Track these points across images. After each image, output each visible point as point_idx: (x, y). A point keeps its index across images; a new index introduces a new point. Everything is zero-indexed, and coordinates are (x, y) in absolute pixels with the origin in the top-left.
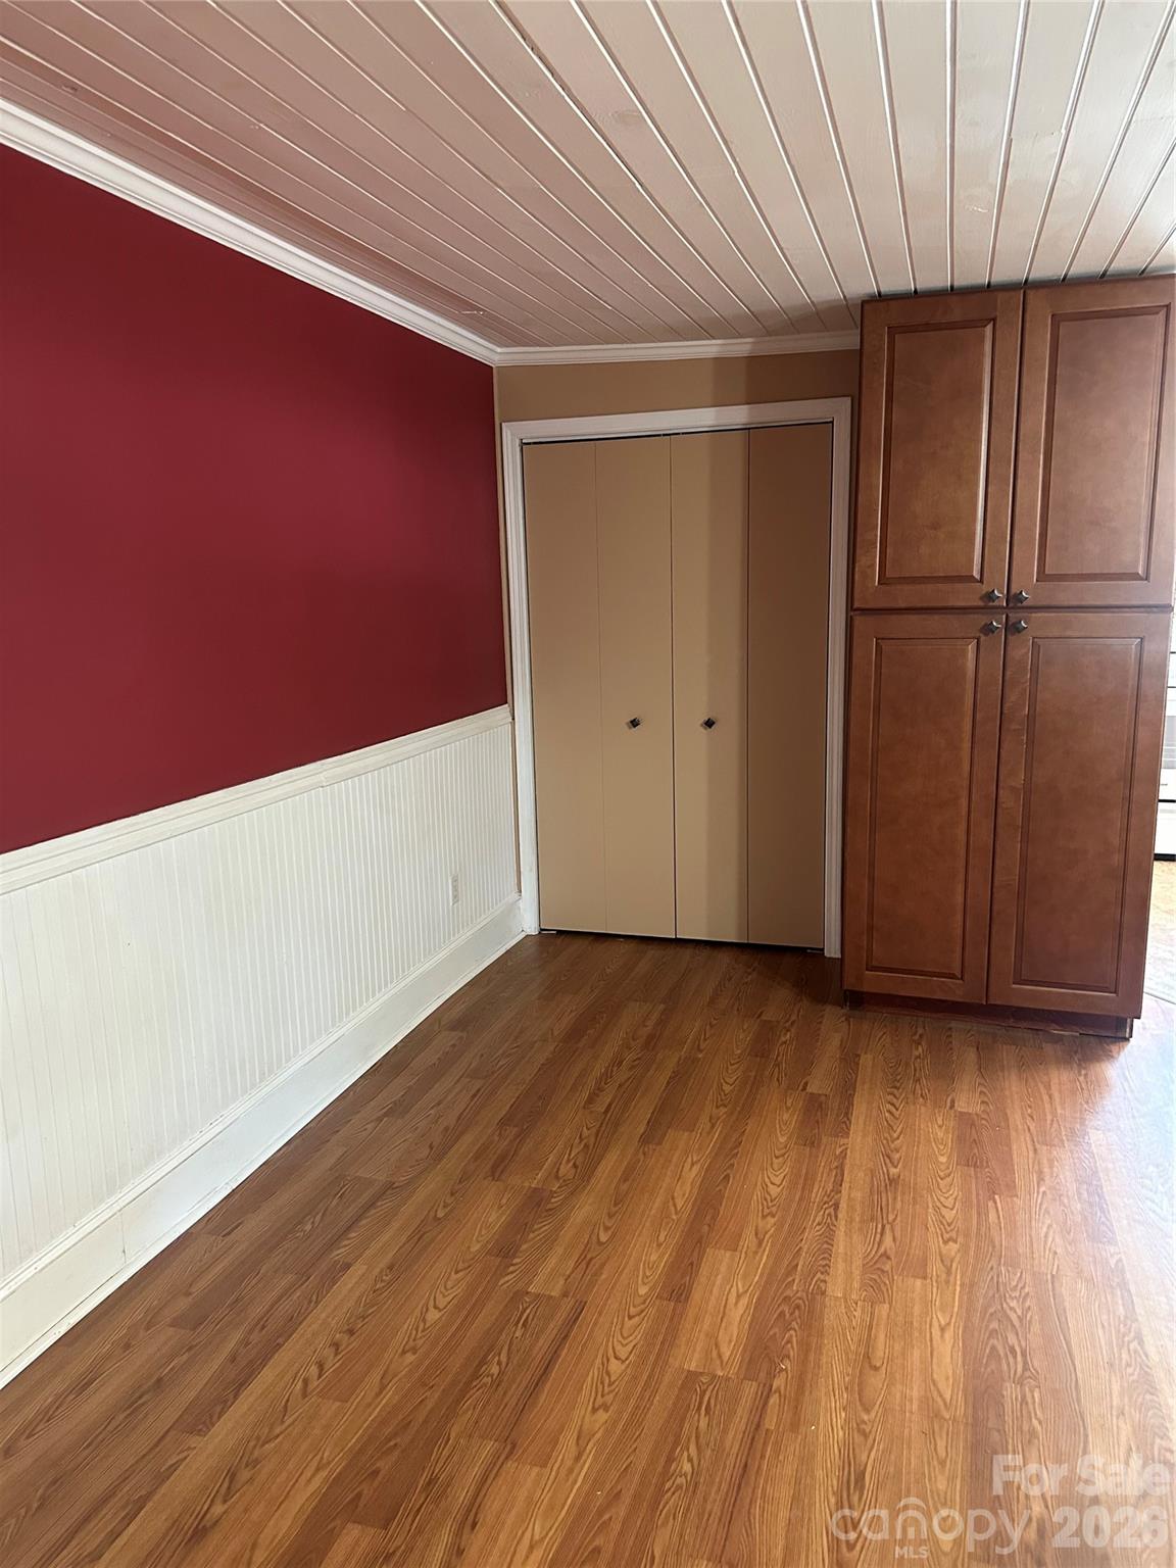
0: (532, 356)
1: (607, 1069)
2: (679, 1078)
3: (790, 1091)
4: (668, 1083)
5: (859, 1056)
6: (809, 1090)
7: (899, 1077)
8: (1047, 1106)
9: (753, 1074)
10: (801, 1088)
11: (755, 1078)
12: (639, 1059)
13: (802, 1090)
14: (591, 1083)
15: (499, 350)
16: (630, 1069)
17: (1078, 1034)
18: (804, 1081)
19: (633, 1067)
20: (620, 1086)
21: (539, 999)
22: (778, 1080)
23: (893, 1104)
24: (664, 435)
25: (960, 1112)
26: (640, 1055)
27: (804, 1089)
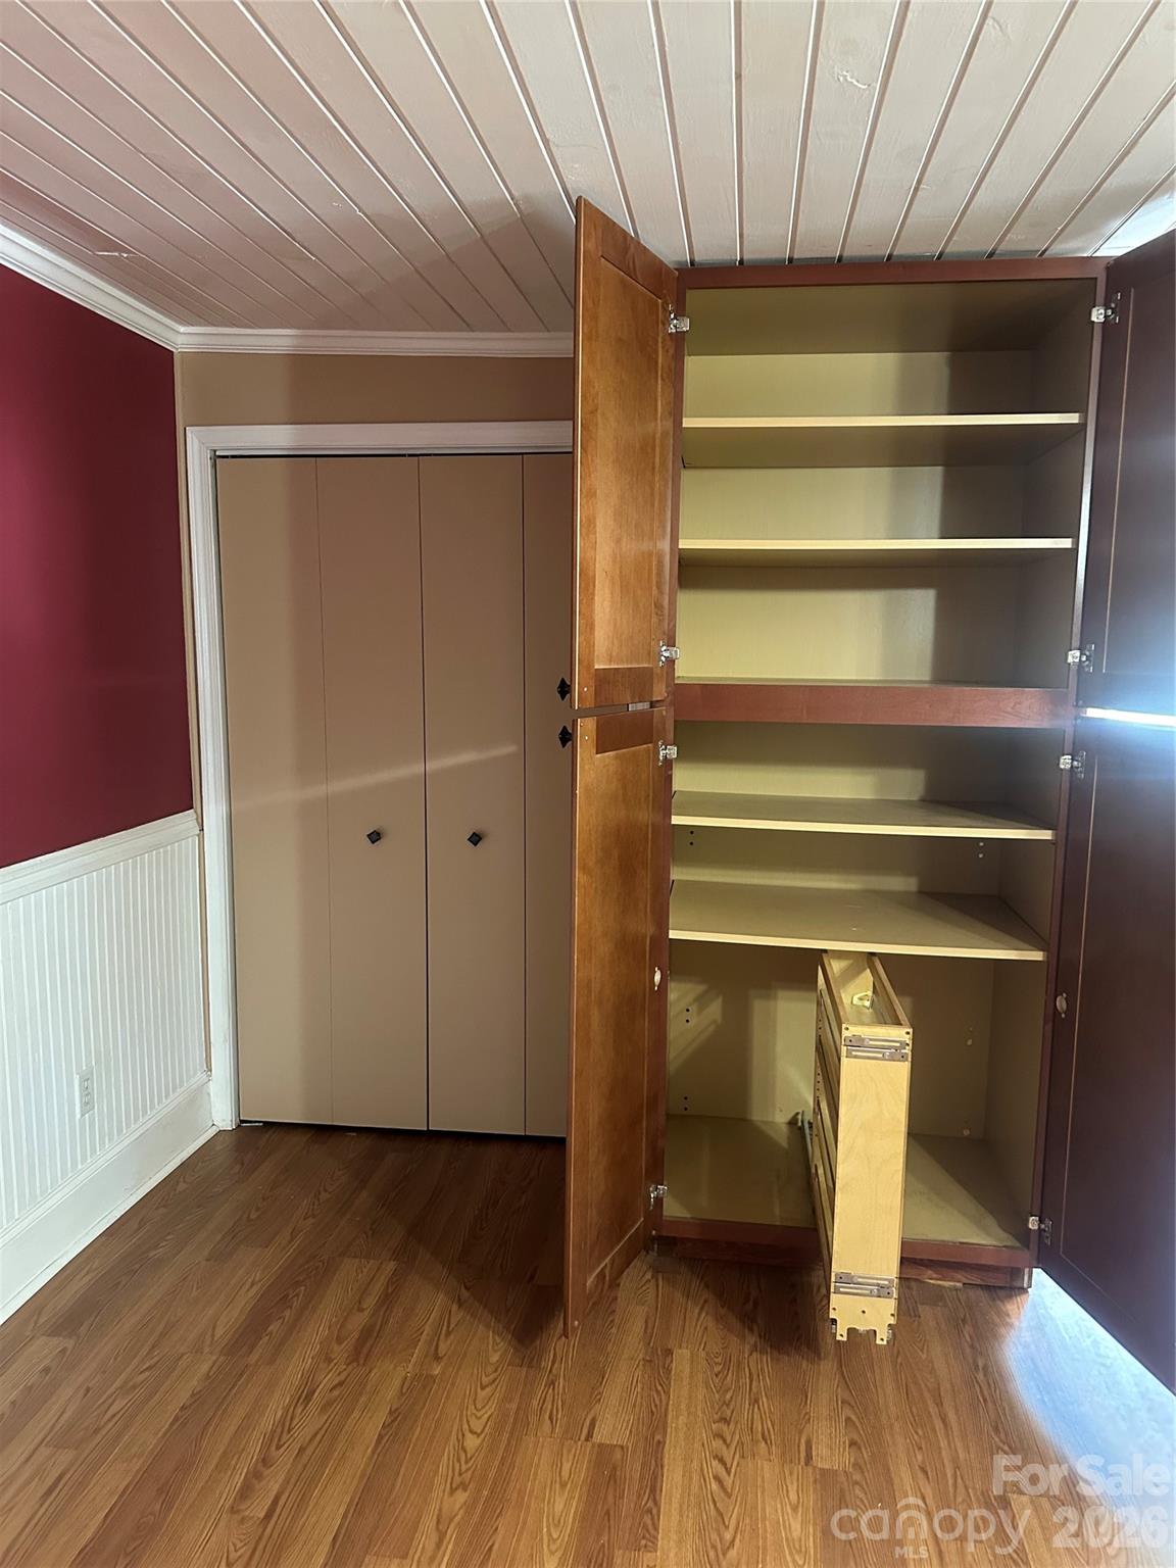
0: (227, 341)
1: (286, 1410)
2: (398, 1422)
3: (567, 1443)
4: (380, 1437)
5: (669, 1352)
6: (597, 1438)
7: (728, 1396)
8: (943, 1444)
9: (514, 1406)
10: (583, 1437)
11: (517, 1412)
12: (340, 1384)
13: (587, 1440)
14: (254, 1450)
15: (182, 329)
16: (324, 1409)
17: (959, 1285)
18: (590, 1417)
19: (329, 1404)
20: (302, 1450)
21: (208, 1260)
22: (551, 1418)
23: (722, 1461)
24: (410, 455)
25: (822, 1470)
26: (342, 1377)
27: (590, 1436)
